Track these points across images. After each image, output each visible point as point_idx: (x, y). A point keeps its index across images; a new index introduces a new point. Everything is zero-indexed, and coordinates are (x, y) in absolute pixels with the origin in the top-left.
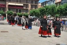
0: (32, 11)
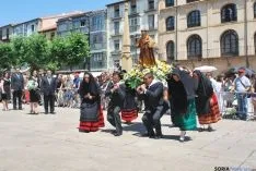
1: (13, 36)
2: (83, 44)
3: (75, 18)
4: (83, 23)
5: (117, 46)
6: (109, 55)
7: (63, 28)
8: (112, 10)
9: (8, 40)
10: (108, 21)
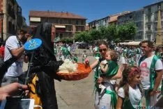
0: (79, 35)
1: (97, 25)
2: (134, 28)
3: (127, 15)
4: (131, 18)
5: (149, 28)
6: (145, 32)
7: (120, 20)
8: (147, 10)
9: (95, 27)
10: (145, 15)
